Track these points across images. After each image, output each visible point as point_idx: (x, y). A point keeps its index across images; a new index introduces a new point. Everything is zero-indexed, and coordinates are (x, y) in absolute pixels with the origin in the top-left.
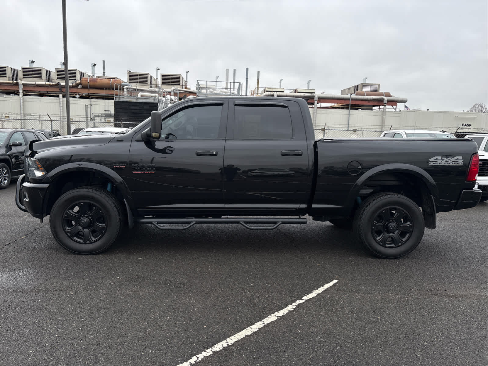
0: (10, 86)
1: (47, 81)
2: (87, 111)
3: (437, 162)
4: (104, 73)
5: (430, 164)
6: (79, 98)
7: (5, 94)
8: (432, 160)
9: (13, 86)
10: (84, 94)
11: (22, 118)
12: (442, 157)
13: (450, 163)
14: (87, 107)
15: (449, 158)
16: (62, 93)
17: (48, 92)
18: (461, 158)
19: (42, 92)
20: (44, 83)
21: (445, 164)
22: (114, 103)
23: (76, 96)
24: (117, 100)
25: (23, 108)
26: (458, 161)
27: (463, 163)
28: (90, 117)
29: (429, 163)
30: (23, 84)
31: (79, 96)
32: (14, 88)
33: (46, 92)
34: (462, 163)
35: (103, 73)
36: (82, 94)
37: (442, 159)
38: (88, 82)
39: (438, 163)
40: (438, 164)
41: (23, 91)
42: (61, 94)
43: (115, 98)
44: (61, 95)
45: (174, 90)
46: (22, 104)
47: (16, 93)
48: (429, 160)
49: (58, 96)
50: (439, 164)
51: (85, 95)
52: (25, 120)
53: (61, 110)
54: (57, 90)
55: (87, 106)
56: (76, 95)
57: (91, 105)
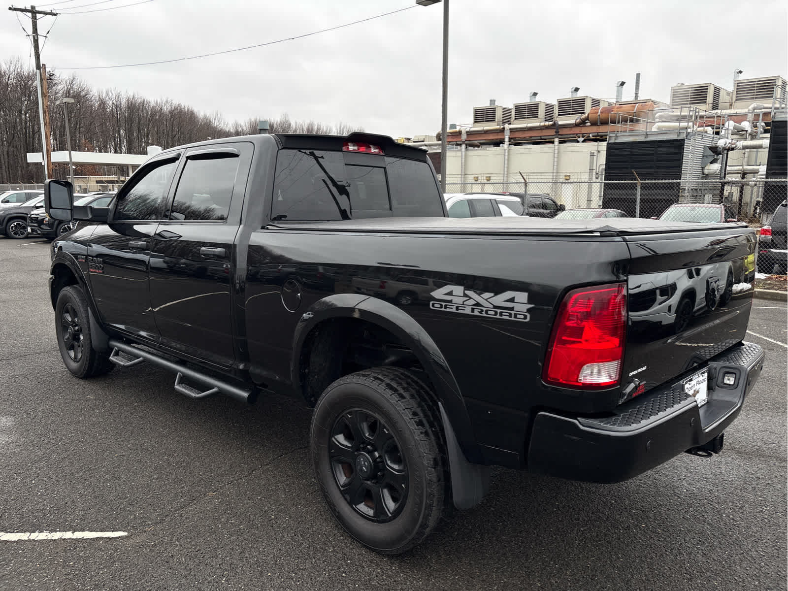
0: (496, 134)
1: (546, 121)
2: (591, 163)
3: (450, 301)
4: (636, 94)
5: (433, 305)
6: (583, 142)
7: (492, 146)
8: (439, 293)
9: (500, 134)
10: (591, 135)
11: (505, 182)
12: (465, 290)
13: (487, 312)
14: (592, 155)
15: (487, 295)
16: (560, 136)
17: (542, 137)
18: (522, 297)
19: (533, 138)
20: (542, 124)
21: (473, 310)
22: (606, 146)
23: (579, 139)
24: (612, 141)
25: (508, 164)
26: (512, 309)
27: (528, 316)
28: (595, 171)
29: (431, 303)
30: (510, 129)
31: (583, 139)
32: (499, 137)
33: (539, 137)
34: (525, 317)
35: (634, 95)
36: (588, 135)
37: (465, 295)
38: (599, 114)
39: (454, 308)
40: (454, 310)
41: (510, 139)
42: (558, 137)
43: (610, 137)
44: (556, 140)
45: (754, 109)
46: (506, 157)
47: (498, 143)
48: (433, 294)
49: (553, 142)
50: (457, 308)
51: (593, 136)
52: (508, 184)
53: (555, 164)
54: (552, 132)
55: (593, 153)
56: (579, 137)
57: (599, 152)
